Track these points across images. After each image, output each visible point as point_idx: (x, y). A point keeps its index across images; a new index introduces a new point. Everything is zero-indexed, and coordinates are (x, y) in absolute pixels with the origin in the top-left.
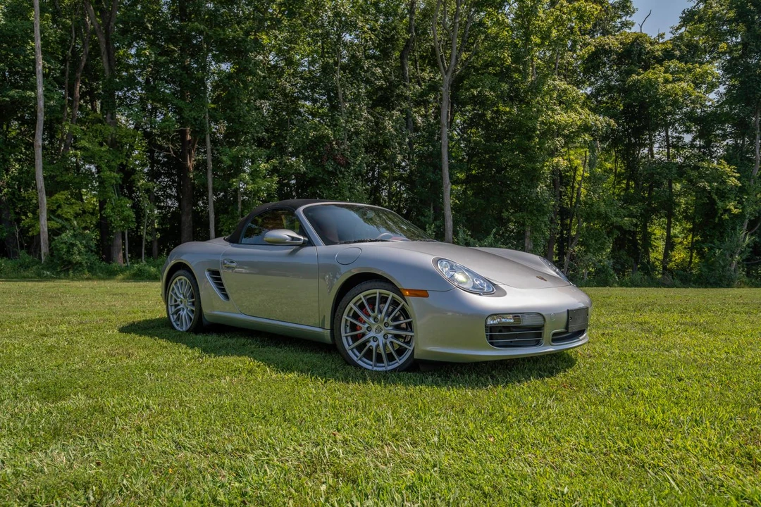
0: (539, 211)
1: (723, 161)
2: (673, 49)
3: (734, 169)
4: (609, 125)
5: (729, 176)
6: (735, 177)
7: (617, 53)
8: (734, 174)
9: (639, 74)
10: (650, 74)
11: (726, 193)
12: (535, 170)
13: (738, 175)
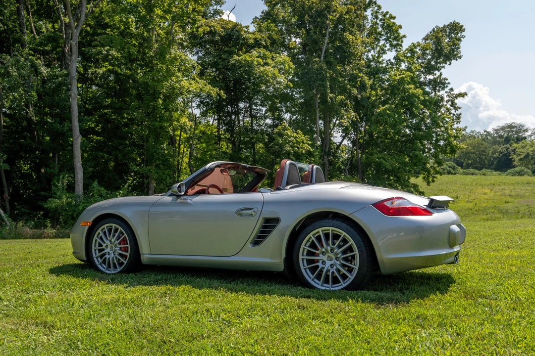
0: (164, 165)
1: (300, 132)
2: (260, 40)
3: (308, 138)
4: (219, 95)
5: (303, 143)
6: (308, 144)
7: (220, 36)
8: (308, 142)
9: (239, 55)
10: (247, 57)
11: (300, 156)
12: (162, 128)
13: (310, 143)
